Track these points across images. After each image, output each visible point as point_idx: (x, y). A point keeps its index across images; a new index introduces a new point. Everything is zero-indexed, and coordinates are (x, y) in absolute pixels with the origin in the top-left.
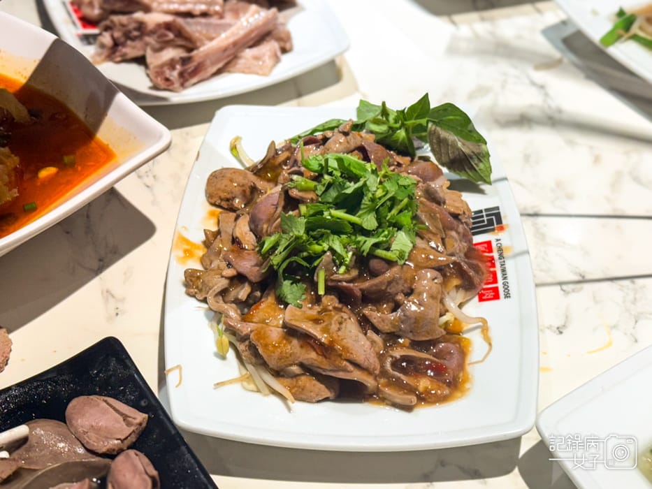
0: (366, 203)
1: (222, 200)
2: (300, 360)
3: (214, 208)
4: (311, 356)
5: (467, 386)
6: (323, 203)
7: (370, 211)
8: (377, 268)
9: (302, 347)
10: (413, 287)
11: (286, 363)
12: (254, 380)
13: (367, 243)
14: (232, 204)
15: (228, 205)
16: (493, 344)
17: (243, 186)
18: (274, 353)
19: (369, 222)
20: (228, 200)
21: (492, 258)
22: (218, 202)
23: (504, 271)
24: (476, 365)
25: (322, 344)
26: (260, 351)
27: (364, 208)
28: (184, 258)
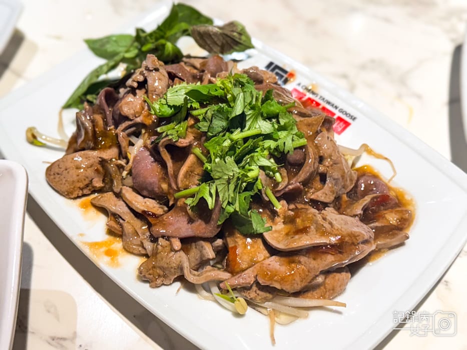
0: (248, 113)
1: (82, 189)
2: (320, 270)
3: (79, 201)
4: (329, 260)
5: (407, 197)
6: (215, 136)
7: (256, 119)
8: (297, 158)
9: (314, 259)
10: (322, 154)
11: (309, 281)
12: (280, 312)
13: (286, 144)
14: (94, 187)
15: (90, 190)
16: (386, 156)
17: (91, 166)
18: (294, 280)
19: (265, 127)
20: (87, 186)
21: (309, 99)
22: (80, 193)
23: (329, 103)
24: (393, 179)
25: (333, 246)
26: (278, 286)
27: (249, 119)
28: (112, 259)
